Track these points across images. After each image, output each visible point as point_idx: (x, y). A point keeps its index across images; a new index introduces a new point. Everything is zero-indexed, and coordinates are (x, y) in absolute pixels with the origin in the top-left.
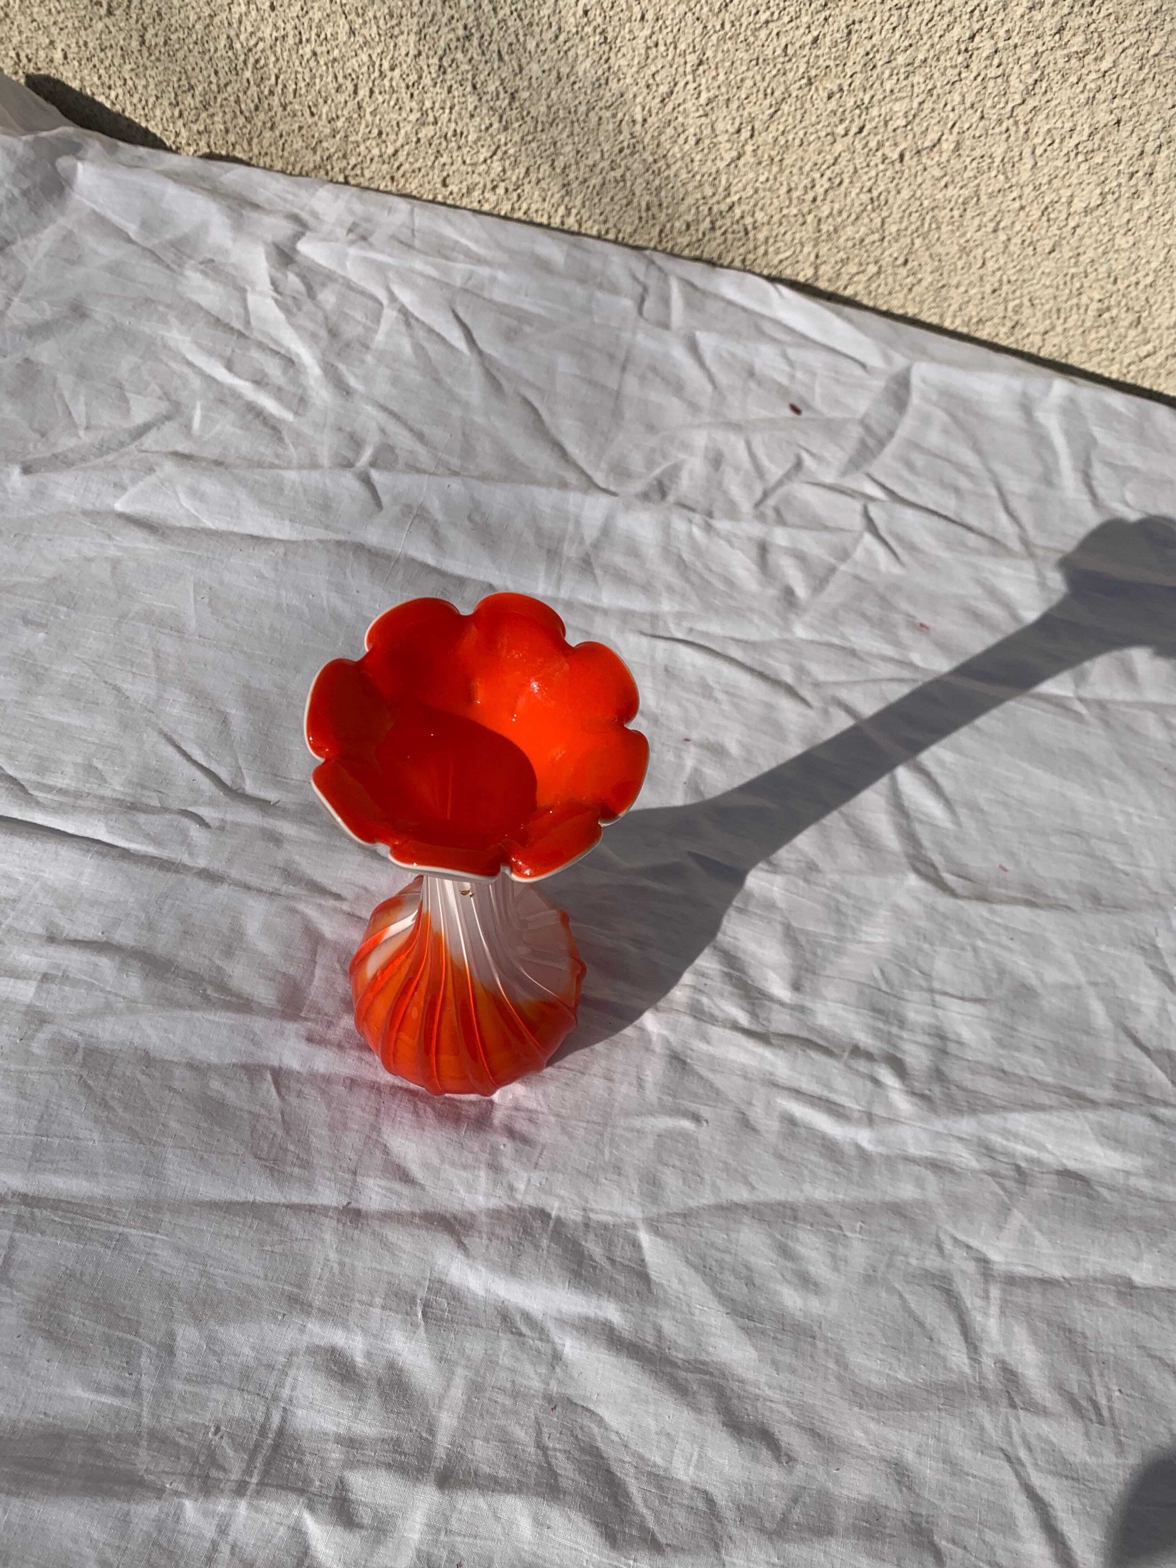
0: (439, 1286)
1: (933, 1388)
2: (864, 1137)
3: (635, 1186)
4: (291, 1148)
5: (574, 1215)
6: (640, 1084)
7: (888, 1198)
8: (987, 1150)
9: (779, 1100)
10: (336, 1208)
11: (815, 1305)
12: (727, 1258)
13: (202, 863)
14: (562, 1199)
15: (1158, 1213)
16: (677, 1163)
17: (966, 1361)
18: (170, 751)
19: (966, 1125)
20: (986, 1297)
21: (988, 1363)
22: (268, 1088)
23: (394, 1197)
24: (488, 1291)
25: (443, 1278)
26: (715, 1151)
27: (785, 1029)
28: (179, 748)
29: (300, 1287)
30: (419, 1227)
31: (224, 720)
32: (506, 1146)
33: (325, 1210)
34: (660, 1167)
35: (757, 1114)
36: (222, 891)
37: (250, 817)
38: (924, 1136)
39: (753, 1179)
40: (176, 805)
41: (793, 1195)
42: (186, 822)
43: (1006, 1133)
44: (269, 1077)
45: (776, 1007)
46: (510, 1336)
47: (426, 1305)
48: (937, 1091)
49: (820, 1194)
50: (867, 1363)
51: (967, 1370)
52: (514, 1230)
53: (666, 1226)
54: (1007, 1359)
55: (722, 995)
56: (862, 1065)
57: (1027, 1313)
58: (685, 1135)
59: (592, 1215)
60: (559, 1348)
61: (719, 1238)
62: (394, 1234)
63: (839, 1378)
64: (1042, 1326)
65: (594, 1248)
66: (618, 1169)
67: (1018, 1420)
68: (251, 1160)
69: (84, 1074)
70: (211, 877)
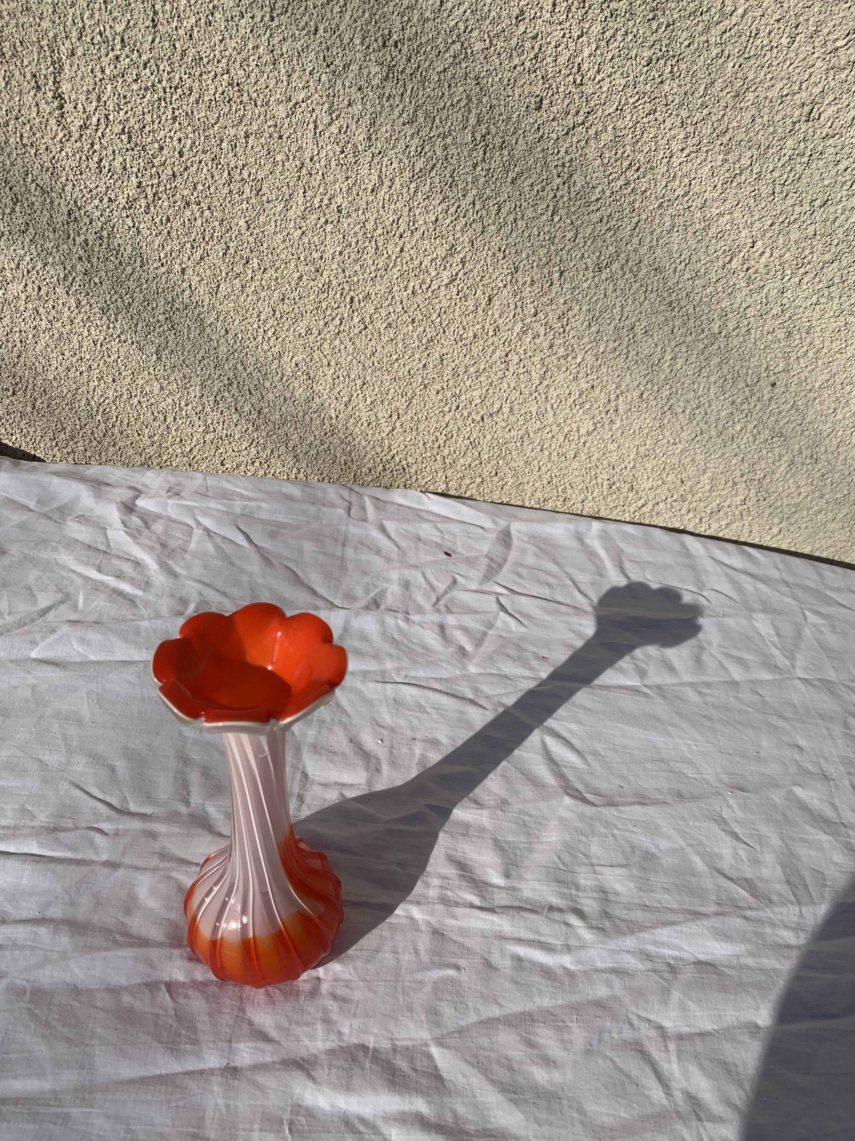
0: (298, 1108)
1: (644, 1118)
2: (567, 961)
3: (423, 1018)
4: (183, 1032)
5: (385, 1045)
6: (416, 952)
7: (590, 998)
8: (647, 956)
9: (508, 947)
10: (220, 1069)
11: (557, 1077)
12: (492, 1055)
13: (104, 857)
14: (375, 1035)
15: (763, 978)
16: (449, 998)
17: (663, 1095)
18: (78, 793)
19: (629, 942)
20: (667, 1050)
21: (678, 1096)
22: (164, 996)
23: (260, 1054)
24: (333, 1106)
25: (300, 1103)
26: (473, 986)
27: (504, 903)
28: (84, 791)
29: (199, 1128)
30: (279, 1070)
31: (113, 770)
32: (332, 1005)
33: (212, 1071)
34: (438, 1003)
35: (495, 958)
36: (120, 873)
37: (136, 825)
38: (605, 954)
39: (500, 1000)
40: (84, 825)
41: (529, 1007)
42: (92, 833)
43: (657, 943)
44: (163, 988)
45: (496, 890)
46: (352, 1135)
47: (291, 1124)
48: (607, 924)
49: (546, 1002)
50: (598, 1109)
51: (665, 1102)
52: (346, 1060)
53: (448, 1040)
54: (689, 1090)
55: (460, 889)
56: (557, 916)
57: (696, 1056)
58: (452, 980)
59: (397, 1043)
60: (388, 1137)
61: (484, 1041)
62: (261, 1078)
63: (582, 1123)
64: (706, 1063)
65: (402, 1064)
66: (410, 1009)
67: (705, 1128)
68: (156, 1045)
69: (32, 1006)
70: (112, 865)
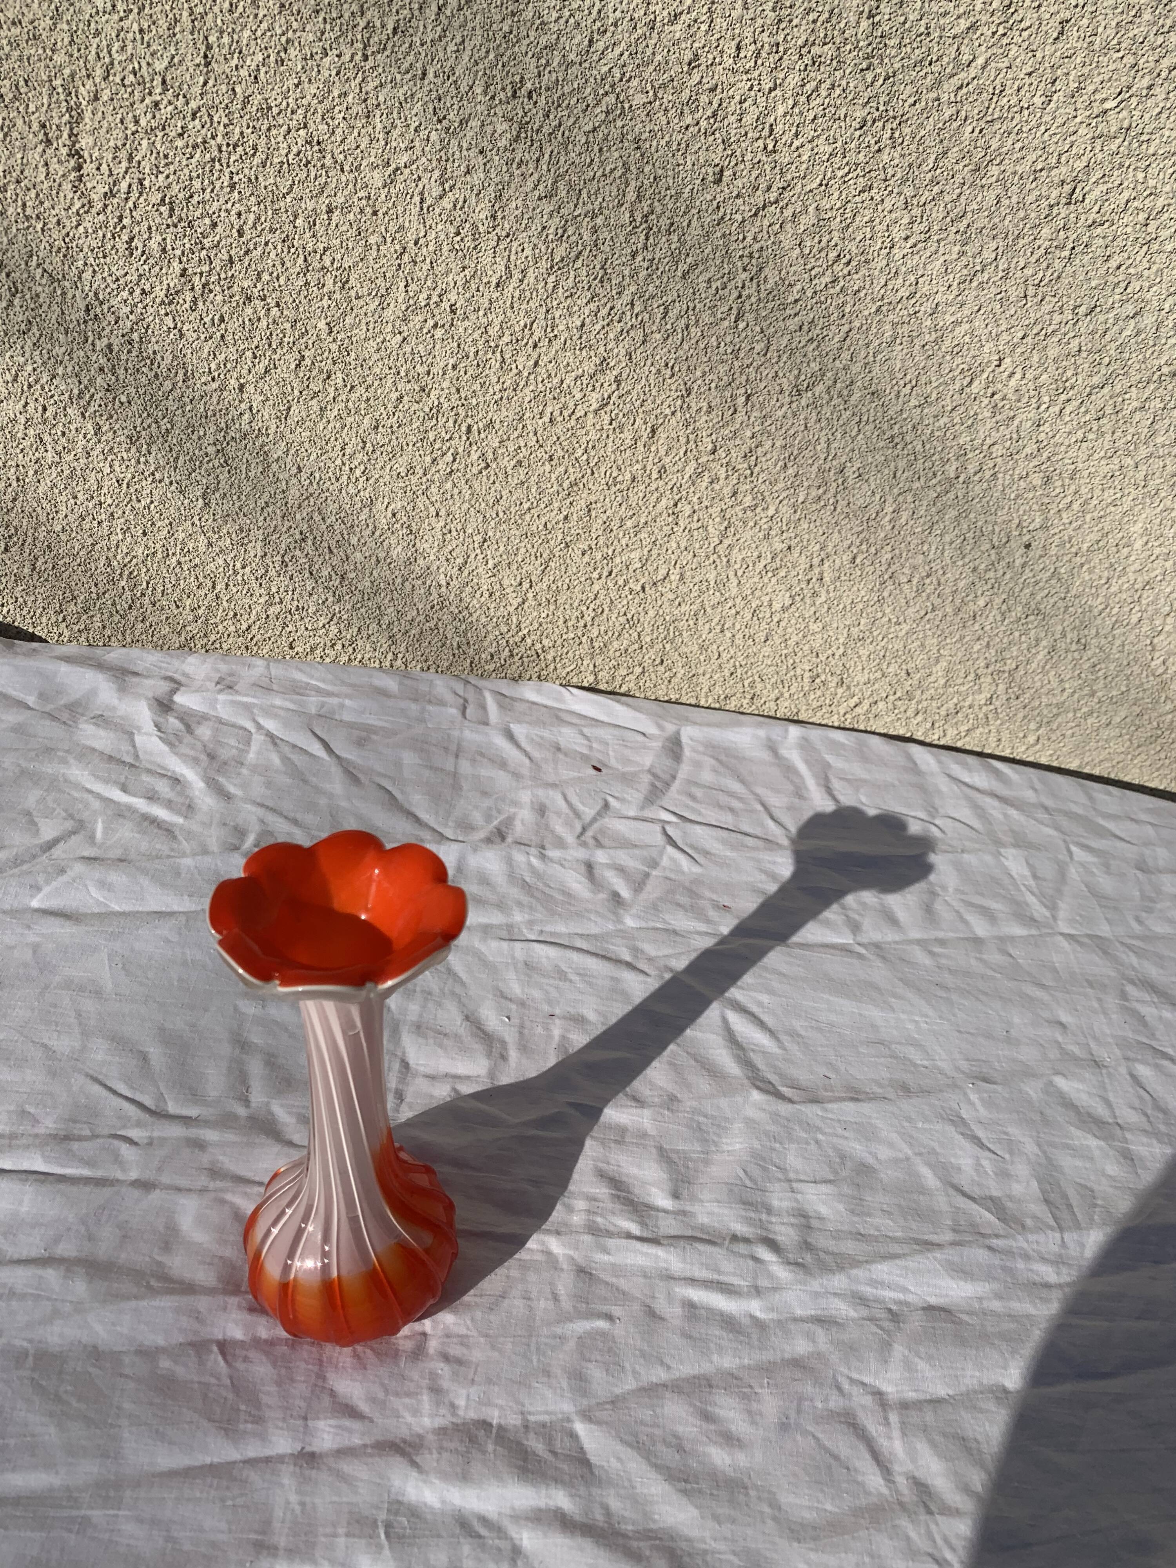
0: (397, 1506)
1: (857, 1512)
2: (755, 1307)
3: (565, 1384)
4: (243, 1407)
5: (513, 1420)
6: (555, 1298)
7: (787, 1356)
8: (860, 1300)
9: (677, 1290)
10: (292, 1455)
11: (742, 1459)
12: (657, 1432)
13: (134, 1175)
14: (501, 1408)
15: (1013, 1326)
16: (599, 1358)
17: (882, 1482)
18: (97, 1089)
19: (838, 1282)
20: (887, 1423)
21: (901, 1481)
22: (216, 1360)
23: (346, 1434)
24: (444, 1502)
25: (400, 1498)
26: (631, 1342)
27: (673, 1232)
28: (105, 1086)
29: (264, 1533)
30: (371, 1455)
31: (144, 1058)
32: (443, 1369)
33: (281, 1459)
34: (584, 1364)
35: (661, 1305)
36: (156, 1196)
37: (176, 1131)
38: (805, 1297)
39: (667, 1360)
40: (106, 1132)
41: (706, 1368)
42: (116, 1142)
43: (874, 1283)
44: (215, 1349)
45: (661, 1214)
46: (470, 1540)
47: (388, 1526)
48: (808, 1258)
49: (728, 1362)
50: (798, 1501)
51: (885, 1491)
52: (462, 1441)
53: (597, 1414)
54: (917, 1474)
55: (613, 1213)
56: (742, 1248)
57: (925, 1429)
58: (603, 1334)
59: (531, 1418)
60: (517, 1542)
61: (646, 1414)
62: (348, 1467)
63: (775, 1519)
64: (938, 1439)
65: (536, 1445)
66: (547, 1373)
67: (937, 1524)
68: (205, 1423)
69: (36, 1376)
70: (145, 1185)
